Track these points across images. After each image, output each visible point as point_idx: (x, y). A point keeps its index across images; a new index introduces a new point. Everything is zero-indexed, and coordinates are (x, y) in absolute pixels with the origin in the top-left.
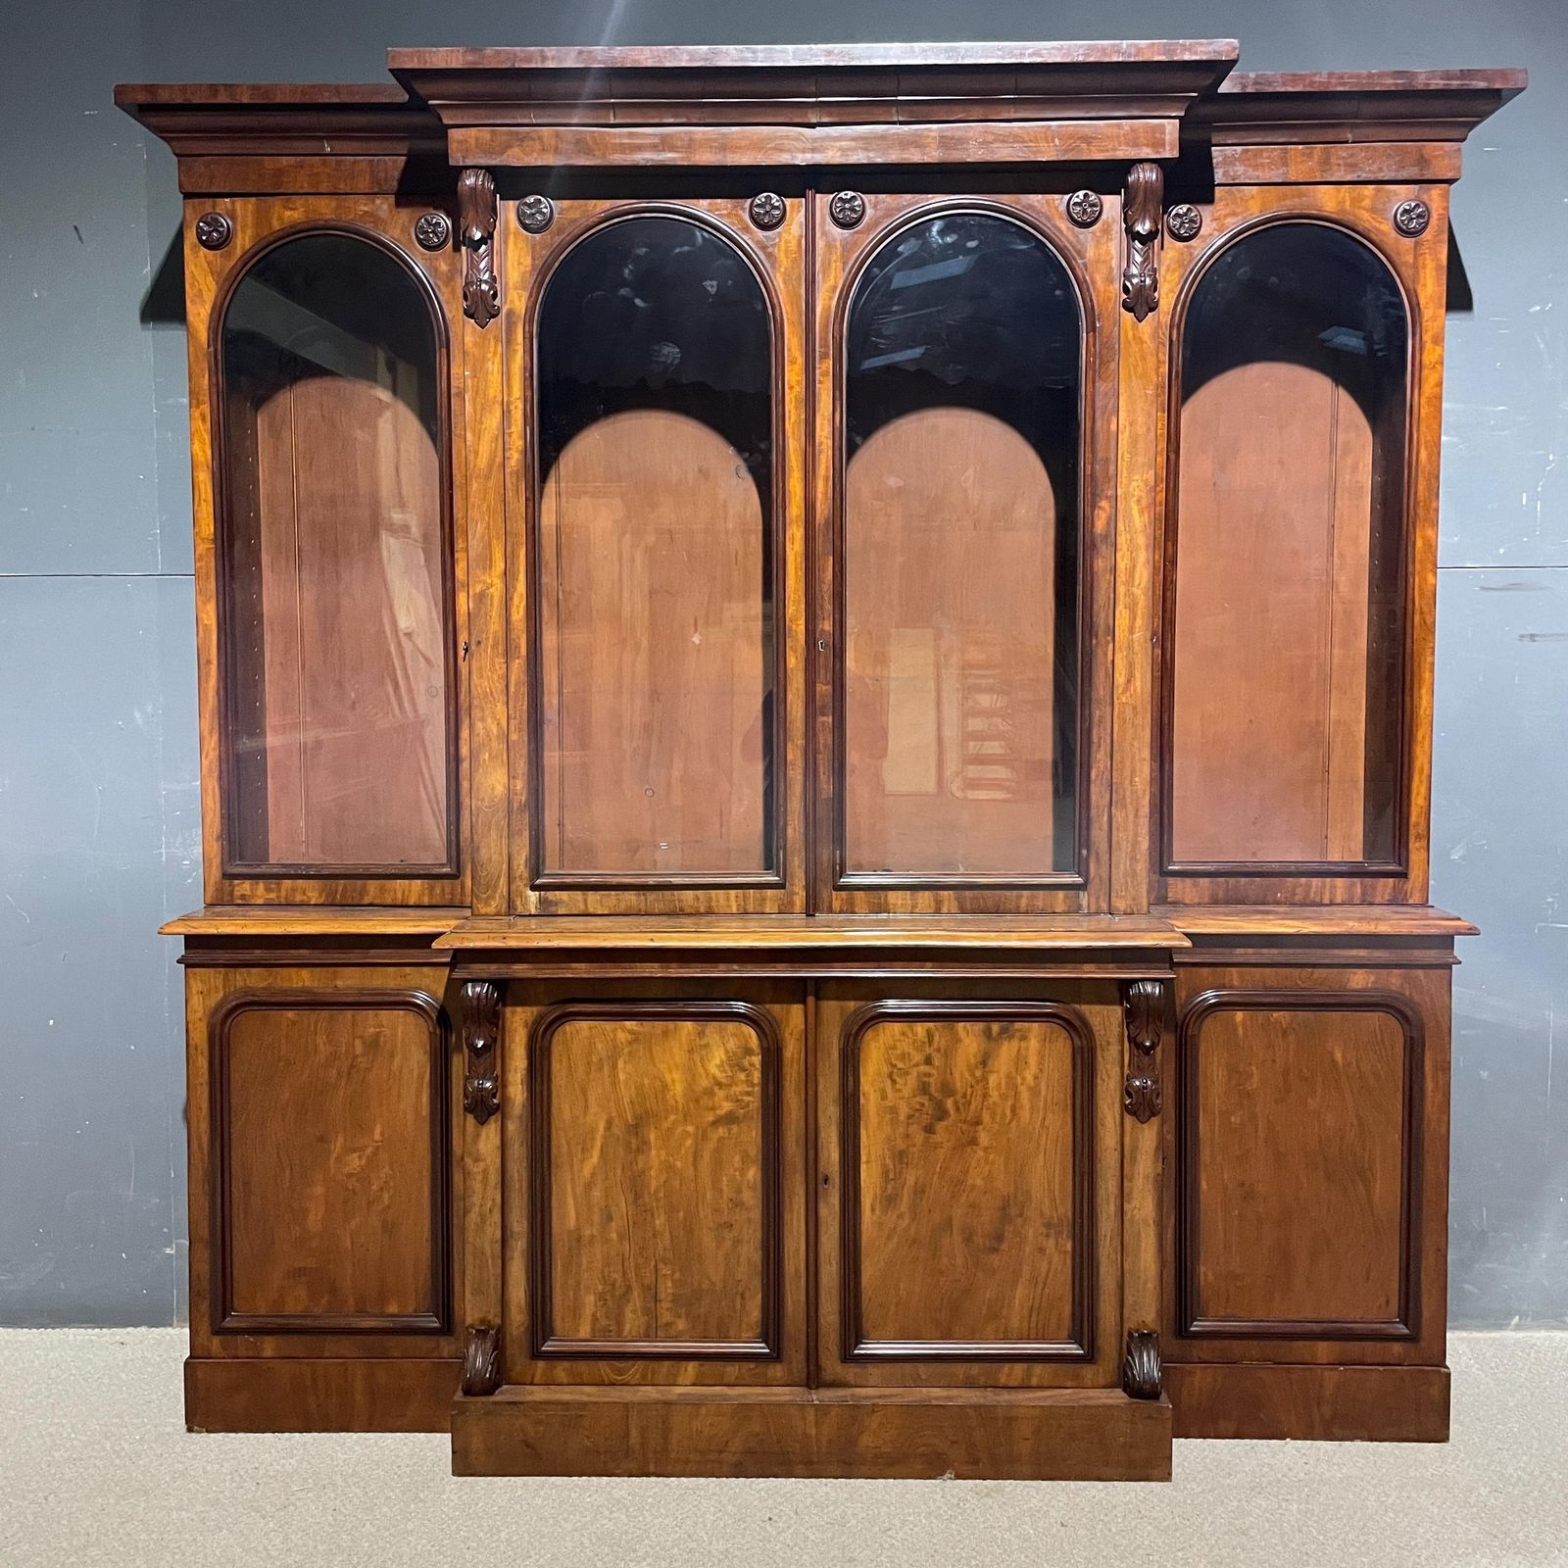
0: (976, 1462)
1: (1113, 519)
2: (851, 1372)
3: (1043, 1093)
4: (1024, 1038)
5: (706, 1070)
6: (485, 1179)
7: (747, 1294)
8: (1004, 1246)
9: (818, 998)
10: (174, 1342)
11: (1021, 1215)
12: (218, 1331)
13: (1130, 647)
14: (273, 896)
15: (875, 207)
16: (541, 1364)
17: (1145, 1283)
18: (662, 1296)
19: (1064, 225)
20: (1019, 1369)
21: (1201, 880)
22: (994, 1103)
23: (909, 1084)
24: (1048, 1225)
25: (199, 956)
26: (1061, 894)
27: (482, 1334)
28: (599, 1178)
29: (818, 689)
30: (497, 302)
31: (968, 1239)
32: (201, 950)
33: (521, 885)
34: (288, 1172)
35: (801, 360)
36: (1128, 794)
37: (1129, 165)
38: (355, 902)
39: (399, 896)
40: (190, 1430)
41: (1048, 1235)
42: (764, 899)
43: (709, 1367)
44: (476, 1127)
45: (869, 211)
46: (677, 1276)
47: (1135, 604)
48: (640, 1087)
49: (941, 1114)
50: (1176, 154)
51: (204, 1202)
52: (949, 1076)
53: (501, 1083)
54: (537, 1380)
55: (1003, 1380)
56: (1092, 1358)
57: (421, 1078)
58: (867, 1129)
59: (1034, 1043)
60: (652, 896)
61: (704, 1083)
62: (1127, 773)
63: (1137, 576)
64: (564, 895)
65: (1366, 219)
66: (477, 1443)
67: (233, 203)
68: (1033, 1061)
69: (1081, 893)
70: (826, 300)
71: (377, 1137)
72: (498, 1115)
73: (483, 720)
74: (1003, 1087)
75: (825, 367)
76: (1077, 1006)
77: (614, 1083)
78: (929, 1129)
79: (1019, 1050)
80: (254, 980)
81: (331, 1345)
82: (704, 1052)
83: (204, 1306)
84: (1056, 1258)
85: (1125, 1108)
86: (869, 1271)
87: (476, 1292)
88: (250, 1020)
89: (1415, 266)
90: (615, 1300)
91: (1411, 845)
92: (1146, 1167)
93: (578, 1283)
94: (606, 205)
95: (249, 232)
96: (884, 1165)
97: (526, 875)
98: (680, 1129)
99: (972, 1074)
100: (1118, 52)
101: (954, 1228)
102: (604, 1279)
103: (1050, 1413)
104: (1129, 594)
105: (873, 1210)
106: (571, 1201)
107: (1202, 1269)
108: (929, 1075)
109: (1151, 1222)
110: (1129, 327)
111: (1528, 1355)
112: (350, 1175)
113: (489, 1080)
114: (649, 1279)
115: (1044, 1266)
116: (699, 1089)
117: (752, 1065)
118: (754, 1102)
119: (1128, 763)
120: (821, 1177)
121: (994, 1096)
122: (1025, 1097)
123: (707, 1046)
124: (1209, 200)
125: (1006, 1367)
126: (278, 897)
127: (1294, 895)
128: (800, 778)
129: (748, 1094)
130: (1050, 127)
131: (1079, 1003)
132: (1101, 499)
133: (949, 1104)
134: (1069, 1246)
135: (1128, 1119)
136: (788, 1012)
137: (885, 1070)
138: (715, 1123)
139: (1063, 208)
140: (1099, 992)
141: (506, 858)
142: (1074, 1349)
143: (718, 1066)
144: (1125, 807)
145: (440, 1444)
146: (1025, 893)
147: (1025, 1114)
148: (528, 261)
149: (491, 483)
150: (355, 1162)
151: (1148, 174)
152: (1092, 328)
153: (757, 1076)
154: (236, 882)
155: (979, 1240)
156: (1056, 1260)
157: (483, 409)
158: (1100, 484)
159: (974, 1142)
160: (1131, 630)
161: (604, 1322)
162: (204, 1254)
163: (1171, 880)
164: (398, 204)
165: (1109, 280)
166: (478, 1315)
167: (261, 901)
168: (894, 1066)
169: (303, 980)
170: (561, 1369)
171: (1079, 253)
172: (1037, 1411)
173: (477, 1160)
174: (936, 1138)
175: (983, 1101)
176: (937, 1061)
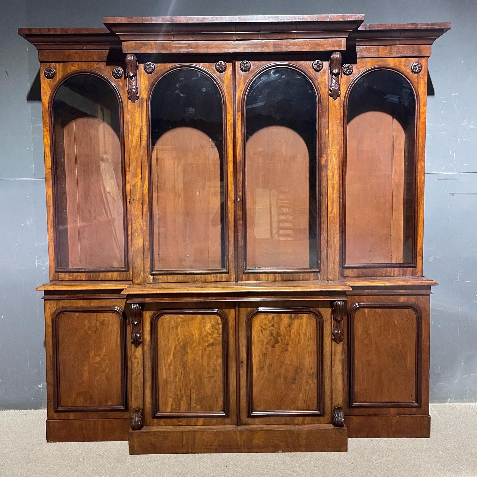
0: (288, 447)
1: (327, 160)
2: (250, 421)
3: (308, 335)
4: (302, 318)
5: (205, 330)
6: (138, 364)
7: (218, 397)
8: (296, 382)
9: (239, 307)
10: (43, 414)
11: (301, 372)
12: (56, 411)
13: (333, 199)
14: (71, 278)
15: (254, 65)
16: (156, 420)
17: (339, 392)
18: (192, 398)
19: (311, 71)
20: (301, 418)
21: (354, 269)
22: (293, 338)
23: (267, 333)
24: (309, 375)
25: (48, 297)
26: (312, 274)
27: (137, 411)
28: (173, 363)
29: (238, 213)
30: (138, 95)
31: (285, 380)
32: (49, 295)
33: (148, 274)
34: (77, 363)
35: (232, 112)
36: (332, 244)
37: (331, 52)
38: (97, 279)
39: (110, 277)
40: (48, 442)
41: (309, 378)
42: (222, 277)
43: (208, 420)
44: (135, 348)
45: (252, 67)
46: (197, 392)
47: (334, 186)
48: (185, 335)
49: (277, 342)
50: (345, 49)
51: (51, 373)
52: (279, 330)
53: (142, 335)
54: (154, 424)
55: (296, 422)
56: (323, 415)
57: (117, 334)
58: (254, 347)
59: (305, 320)
60: (188, 276)
61: (205, 334)
62: (332, 238)
63: (334, 178)
64: (161, 277)
65: (403, 68)
66: (136, 444)
67: (56, 64)
68: (304, 325)
69: (318, 274)
70: (239, 94)
71: (104, 351)
72: (142, 344)
73: (135, 223)
74: (295, 333)
75: (239, 115)
76: (317, 309)
77: (177, 334)
78: (273, 347)
79: (300, 323)
80: (65, 304)
81: (91, 415)
82: (204, 324)
83: (52, 404)
84: (312, 385)
85: (332, 339)
86: (256, 389)
87: (136, 398)
88: (64, 317)
89: (418, 82)
90: (178, 400)
91: (417, 258)
92: (339, 357)
93: (167, 395)
94: (171, 65)
95: (61, 73)
96: (260, 358)
97: (149, 271)
98: (197, 348)
99: (286, 330)
100: (328, 18)
101: (281, 377)
102: (175, 394)
103: (310, 432)
104: (332, 183)
105: (256, 371)
106: (164, 369)
107: (356, 387)
108: (273, 330)
109: (340, 373)
110: (331, 101)
111: (453, 410)
112: (96, 363)
113: (138, 334)
114: (188, 394)
115: (308, 388)
116: (203, 336)
117: (219, 328)
118: (220, 339)
119: (332, 235)
120: (240, 362)
121: (293, 336)
122: (302, 336)
123: (205, 322)
124: (355, 63)
125: (297, 418)
126: (73, 278)
127: (383, 273)
128: (233, 240)
129: (218, 337)
130: (307, 41)
131: (318, 308)
132: (323, 154)
133: (279, 339)
134: (316, 381)
135: (334, 343)
136: (230, 312)
137: (260, 329)
138: (208, 346)
139: (311, 65)
140: (324, 304)
141: (143, 266)
142: (317, 412)
143: (209, 329)
144: (331, 248)
145: (125, 444)
146: (302, 274)
147: (302, 342)
148: (147, 82)
149: (137, 151)
150: (98, 359)
151: (337, 55)
152: (320, 102)
153: (221, 331)
154: (60, 274)
155: (288, 379)
157: (134, 128)
158: (323, 149)
159: (287, 350)
160: (333, 194)
161: (175, 407)
162: (51, 388)
163: (345, 270)
164: (107, 65)
165: (325, 87)
166: (136, 405)
167: (67, 280)
168: (262, 327)
169: (81, 303)
170: (162, 421)
171: (316, 79)
172: (306, 431)
173: (135, 358)
174: (275, 349)
175: (290, 338)
176: (275, 326)
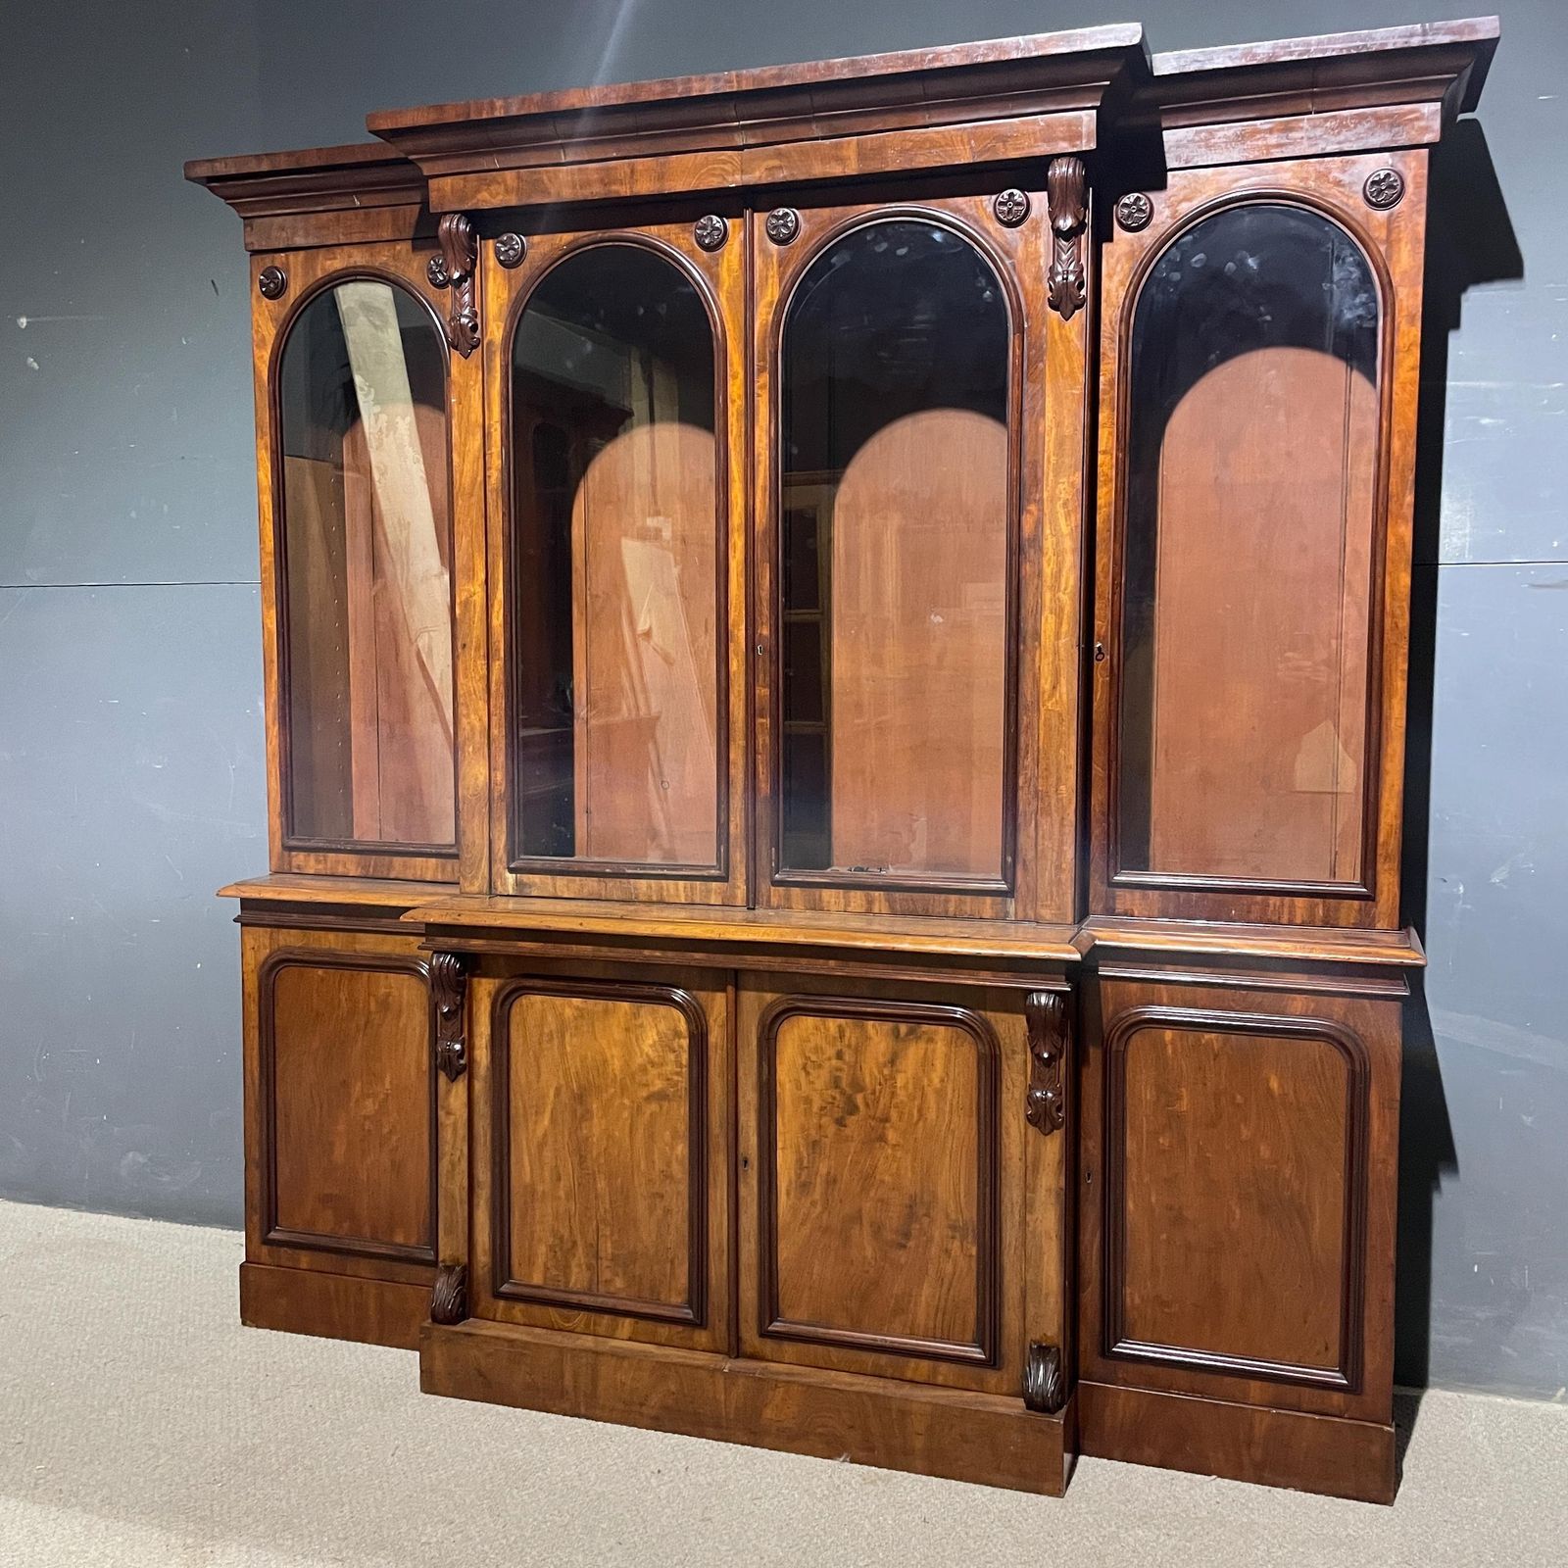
0: (872, 1450)
1: (1039, 523)
2: (768, 1347)
3: (949, 1096)
4: (931, 1040)
5: (640, 1048)
6: (455, 1130)
7: (676, 1261)
8: (911, 1244)
9: (737, 988)
10: (230, 1246)
11: (927, 1215)
12: (267, 1242)
13: (1056, 652)
14: (320, 867)
15: (808, 221)
16: (502, 1303)
17: (1047, 1295)
18: (602, 1254)
19: (994, 226)
20: (925, 1365)
21: (1150, 892)
22: (902, 1102)
23: (821, 1078)
24: (953, 1227)
25: (251, 916)
26: (988, 900)
27: (449, 1269)
28: (550, 1140)
29: (757, 692)
30: (478, 335)
31: (877, 1230)
32: (255, 912)
33: (500, 867)
34: (318, 1110)
35: (741, 375)
36: (1053, 801)
37: (1048, 160)
38: (385, 876)
39: (419, 873)
40: (244, 1323)
41: (953, 1238)
42: (709, 891)
43: (643, 1324)
44: (447, 1084)
45: (803, 225)
46: (616, 1237)
47: (1062, 609)
48: (583, 1059)
49: (853, 1109)
50: (1093, 146)
51: (255, 1129)
52: (859, 1072)
53: (469, 1047)
54: (498, 1317)
55: (909, 1375)
56: (995, 1364)
57: (422, 1036)
58: (783, 1118)
59: (940, 1047)
60: (611, 883)
61: (639, 1060)
62: (1053, 780)
63: (1063, 580)
64: (536, 878)
66: (438, 1365)
67: (287, 258)
68: (939, 1064)
69: (1009, 900)
70: (763, 316)
71: (388, 1086)
72: (466, 1074)
73: (468, 716)
74: (911, 1086)
75: (763, 380)
76: (982, 1013)
77: (563, 1054)
78: (840, 1122)
79: (925, 1053)
80: (291, 939)
81: (351, 1265)
82: (639, 1032)
83: (256, 1218)
84: (962, 1263)
85: (1030, 1119)
86: (785, 1252)
87: (449, 1232)
88: (289, 976)
89: (1388, 241)
90: (563, 1252)
91: (1379, 866)
92: (1050, 1180)
93: (532, 1233)
94: (567, 237)
95: (300, 283)
96: (798, 1152)
97: (505, 859)
98: (617, 1102)
99: (881, 1072)
100: (1017, 48)
101: (865, 1222)
102: (555, 1233)
103: (940, 1412)
104: (1056, 599)
105: (788, 1194)
106: (526, 1158)
107: (1128, 1291)
108: (839, 1069)
109: (1053, 1235)
110: (1055, 324)
112: (366, 1118)
113: (457, 1042)
114: (591, 1237)
115: (949, 1268)
116: (634, 1067)
117: (681, 1047)
118: (683, 1082)
119: (1053, 769)
120: (740, 1158)
121: (902, 1095)
122: (931, 1099)
123: (641, 1026)
124: (1161, 185)
125: (913, 1362)
126: (325, 869)
127: (1249, 912)
128: (741, 776)
129: (678, 1074)
130: (965, 129)
131: (985, 1010)
132: (1029, 503)
133: (859, 1099)
134: (974, 1251)
135: (1031, 1130)
136: (713, 1000)
137: (800, 1061)
138: (649, 1099)
139: (990, 209)
140: (1012, 1002)
141: (487, 843)
142: (977, 1353)
143: (651, 1046)
144: (1050, 815)
145: (407, 1362)
146: (953, 897)
147: (932, 1115)
148: (505, 295)
149: (474, 500)
150: (370, 1106)
151: (1064, 169)
152: (1020, 329)
153: (685, 1058)
154: (294, 853)
155: (889, 1236)
156: (961, 1260)
157: (467, 432)
158: (1027, 486)
159: (882, 1138)
160: (1058, 636)
161: (555, 1272)
162: (256, 1173)
163: (1119, 892)
164: (414, 249)
165: (1037, 279)
166: (449, 1252)
167: (312, 872)
168: (808, 1058)
169: (331, 942)
170: (518, 1310)
171: (1007, 253)
172: (929, 1408)
173: (448, 1113)
174: (848, 1131)
175: (892, 1098)
176: (848, 1056)
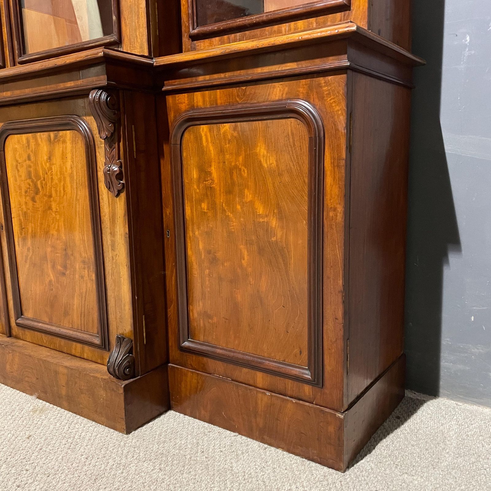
2: (20, 332)
3: (75, 178)
4: (64, 141)
8: (68, 273)
11: (72, 255)
20: (79, 347)
22: (56, 184)
23: (23, 172)
24: (84, 262)
31: (54, 266)
41: (84, 269)
49: (37, 191)
52: (37, 168)
59: (69, 145)
68: (69, 156)
74: (59, 173)
78: (33, 200)
79: (63, 150)
84: (89, 285)
96: (20, 220)
99: (46, 166)
108: (30, 166)
115: (84, 288)
121: (55, 179)
122: (68, 180)
125: (73, 345)
133: (39, 184)
135: (110, 195)
137: (15, 164)
142: (97, 341)
147: (69, 190)
155: (58, 267)
159: (50, 208)
168: (17, 161)
172: (66, 370)
174: (37, 205)
175: (52, 182)
176: (32, 158)
